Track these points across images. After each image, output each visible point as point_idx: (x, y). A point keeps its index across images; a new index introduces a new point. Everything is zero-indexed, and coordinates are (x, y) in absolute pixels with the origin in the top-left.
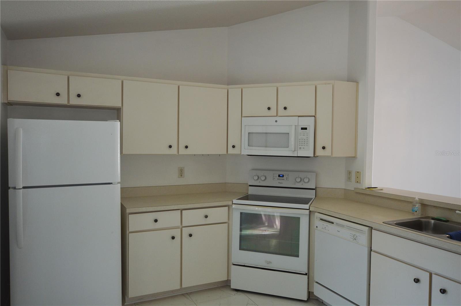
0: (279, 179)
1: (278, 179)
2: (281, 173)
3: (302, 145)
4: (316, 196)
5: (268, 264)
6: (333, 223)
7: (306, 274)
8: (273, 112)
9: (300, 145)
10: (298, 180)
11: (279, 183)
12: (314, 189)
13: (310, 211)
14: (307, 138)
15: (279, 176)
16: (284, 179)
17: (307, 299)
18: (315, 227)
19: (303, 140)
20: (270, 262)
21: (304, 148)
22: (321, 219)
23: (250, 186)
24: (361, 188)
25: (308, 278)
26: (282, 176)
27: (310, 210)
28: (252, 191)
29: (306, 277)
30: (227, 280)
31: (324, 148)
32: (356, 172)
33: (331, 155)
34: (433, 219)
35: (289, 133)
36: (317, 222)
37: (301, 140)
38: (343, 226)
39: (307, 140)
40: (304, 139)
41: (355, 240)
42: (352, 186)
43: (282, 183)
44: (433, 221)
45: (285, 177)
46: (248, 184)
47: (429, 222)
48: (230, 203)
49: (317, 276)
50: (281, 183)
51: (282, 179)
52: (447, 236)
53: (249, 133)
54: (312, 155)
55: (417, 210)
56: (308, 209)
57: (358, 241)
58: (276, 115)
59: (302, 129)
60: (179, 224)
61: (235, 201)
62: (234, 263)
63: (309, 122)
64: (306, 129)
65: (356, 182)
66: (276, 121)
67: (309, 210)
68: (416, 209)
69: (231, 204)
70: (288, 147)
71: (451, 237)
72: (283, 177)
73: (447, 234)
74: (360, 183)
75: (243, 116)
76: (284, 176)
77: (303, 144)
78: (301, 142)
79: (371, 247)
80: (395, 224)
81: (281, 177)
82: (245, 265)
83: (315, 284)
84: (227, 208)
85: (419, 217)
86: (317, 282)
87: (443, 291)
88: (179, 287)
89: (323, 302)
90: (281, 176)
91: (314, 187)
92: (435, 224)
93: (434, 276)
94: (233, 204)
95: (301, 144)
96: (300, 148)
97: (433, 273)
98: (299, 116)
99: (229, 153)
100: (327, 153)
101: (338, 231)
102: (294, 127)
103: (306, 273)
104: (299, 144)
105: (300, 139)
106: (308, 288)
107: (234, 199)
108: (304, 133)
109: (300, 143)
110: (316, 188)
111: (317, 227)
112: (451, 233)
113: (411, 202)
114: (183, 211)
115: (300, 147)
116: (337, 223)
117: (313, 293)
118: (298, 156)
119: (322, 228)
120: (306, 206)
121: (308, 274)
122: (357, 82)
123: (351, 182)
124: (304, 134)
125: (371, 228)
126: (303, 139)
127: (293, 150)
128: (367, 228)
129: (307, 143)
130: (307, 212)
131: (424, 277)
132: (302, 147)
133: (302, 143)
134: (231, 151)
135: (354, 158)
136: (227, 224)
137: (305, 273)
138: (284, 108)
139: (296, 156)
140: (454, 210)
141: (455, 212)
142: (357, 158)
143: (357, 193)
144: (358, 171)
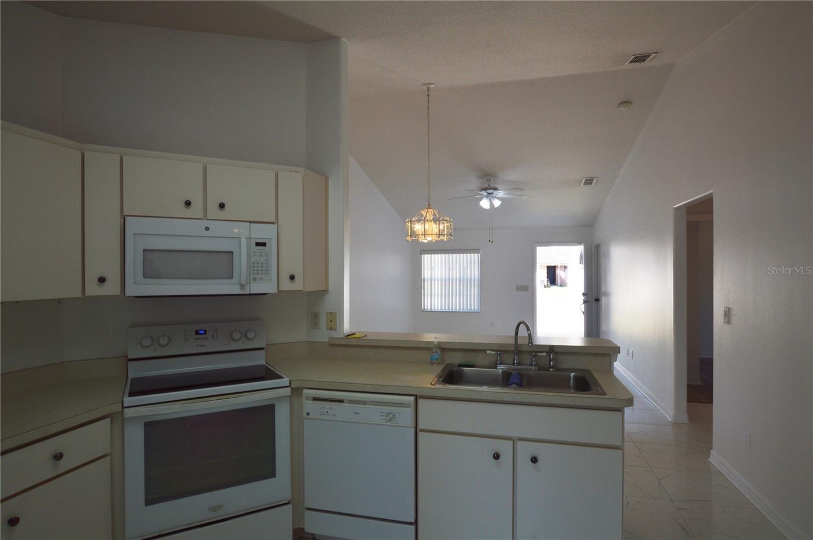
0: (198, 339)
1: (195, 339)
2: (200, 327)
3: (258, 274)
6: (341, 401)
7: (289, 502)
8: (196, 209)
9: (254, 274)
11: (198, 346)
12: (261, 349)
13: (292, 389)
14: (267, 260)
15: (197, 333)
16: (207, 338)
18: (305, 415)
19: (260, 265)
20: (220, 507)
21: (261, 279)
22: (315, 399)
23: (130, 360)
24: (337, 336)
25: (294, 508)
26: (202, 332)
27: (292, 387)
29: (289, 507)
31: (292, 278)
33: (303, 289)
35: (232, 252)
36: (307, 406)
37: (256, 265)
38: (364, 403)
39: (267, 263)
40: (262, 263)
43: (205, 346)
45: (208, 335)
48: (117, 408)
50: (202, 346)
51: (204, 338)
53: (144, 250)
54: (274, 290)
55: (439, 358)
56: (288, 385)
57: (396, 422)
58: (203, 217)
59: (258, 244)
61: (127, 401)
63: (268, 234)
64: (264, 244)
65: (328, 329)
66: (207, 229)
67: (290, 388)
68: (437, 356)
69: (120, 409)
70: (232, 278)
72: (205, 333)
74: (335, 329)
75: (128, 214)
76: (207, 333)
77: (260, 272)
78: (256, 268)
79: (417, 427)
81: (201, 334)
83: (307, 513)
85: (443, 366)
86: (310, 509)
87: (534, 460)
90: (200, 332)
91: (264, 346)
93: (518, 443)
94: (123, 407)
95: (256, 272)
96: (255, 279)
97: (516, 439)
98: (250, 222)
99: (87, 293)
100: (297, 285)
101: (355, 413)
102: (243, 240)
103: (289, 500)
104: (252, 272)
105: (254, 263)
107: (124, 396)
108: (261, 251)
109: (254, 270)
111: (308, 414)
115: (254, 276)
116: (350, 400)
117: (303, 529)
118: (251, 293)
119: (321, 414)
121: (293, 501)
122: (325, 175)
123: (320, 329)
124: (261, 254)
125: (416, 396)
126: (260, 262)
127: (243, 283)
128: (409, 398)
129: (267, 270)
130: (287, 392)
131: (505, 448)
132: (258, 277)
133: (258, 270)
134: (93, 289)
135: (325, 291)
136: (110, 457)
137: (287, 501)
138: (220, 204)
139: (248, 293)
140: (484, 351)
141: (486, 353)
142: (328, 291)
143: (332, 345)
144: (331, 311)
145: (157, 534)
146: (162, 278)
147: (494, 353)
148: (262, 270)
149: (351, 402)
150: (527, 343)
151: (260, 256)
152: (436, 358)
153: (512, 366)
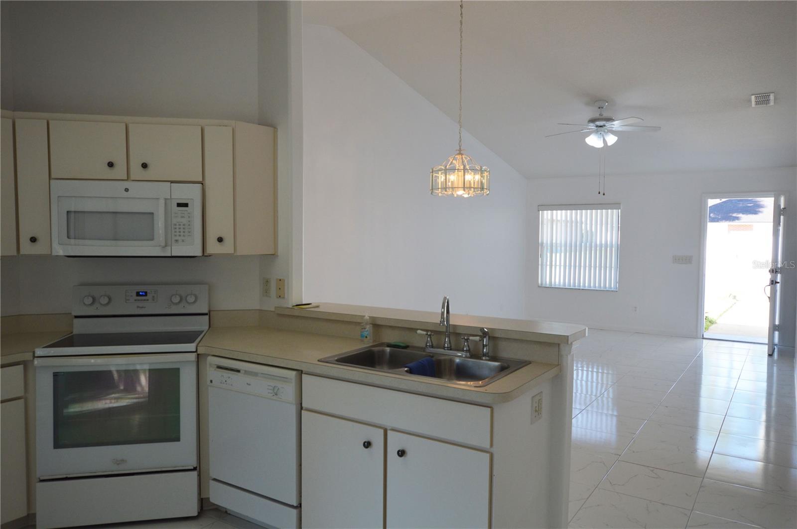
0: (139, 300)
1: (136, 300)
2: (141, 289)
3: (180, 235)
4: (210, 327)
5: (118, 464)
6: (238, 371)
7: (195, 469)
8: (120, 171)
9: (176, 235)
10: (176, 299)
11: (138, 307)
12: (206, 314)
13: (198, 355)
14: (189, 221)
15: (138, 294)
16: (148, 300)
17: (199, 513)
18: (209, 382)
19: (182, 227)
20: (123, 461)
21: (183, 241)
22: (219, 367)
23: (76, 317)
24: (286, 306)
25: (199, 475)
26: (143, 294)
27: (198, 353)
28: (80, 327)
29: (194, 474)
30: (28, 515)
31: (220, 240)
32: (277, 279)
33: (233, 252)
34: (389, 345)
35: (152, 214)
36: (211, 373)
37: (178, 227)
38: (255, 374)
39: (189, 225)
40: (184, 225)
41: (276, 394)
42: (271, 304)
43: (145, 307)
44: (388, 349)
45: (149, 297)
46: (71, 314)
47: (383, 352)
48: (28, 356)
49: (216, 469)
50: (142, 307)
51: (145, 300)
52: (406, 369)
53: (68, 212)
54: (198, 253)
55: (368, 335)
56: (194, 350)
57: (280, 397)
58: (126, 179)
59: (179, 205)
61: (39, 352)
62: (42, 478)
63: (191, 193)
64: (186, 205)
65: (277, 297)
66: (127, 190)
67: (196, 353)
68: (366, 333)
69: (32, 359)
70: (152, 239)
71: (411, 371)
72: (146, 295)
73: (406, 367)
74: (284, 298)
75: (53, 176)
76: (148, 294)
77: (182, 234)
78: (178, 230)
79: (301, 404)
80: (337, 361)
81: (142, 295)
82: (69, 476)
83: (212, 483)
84: (21, 367)
85: (371, 344)
86: (215, 480)
87: (401, 453)
89: (226, 512)
90: (141, 293)
91: (206, 311)
92: (391, 354)
93: (389, 433)
94: (34, 357)
95: (178, 234)
96: (177, 241)
97: (388, 428)
98: (172, 182)
99: (22, 252)
100: (226, 248)
101: (247, 384)
102: (162, 202)
103: (195, 466)
104: (173, 233)
105: (175, 225)
106: (200, 493)
107: (38, 347)
108: (183, 212)
109: (175, 232)
110: (210, 311)
111: (211, 381)
112: (410, 365)
113: (359, 324)
115: (177, 238)
116: (245, 371)
117: (208, 498)
118: (173, 255)
119: (221, 383)
120: (191, 347)
121: (198, 468)
122: (274, 126)
123: (270, 297)
124: (183, 215)
125: (300, 372)
126: (182, 224)
127: (163, 244)
128: (294, 373)
129: (189, 232)
130: (193, 357)
131: (377, 437)
132: (179, 238)
133: (180, 232)
134: (27, 248)
135: (274, 256)
136: (22, 401)
137: (192, 468)
138: (143, 164)
139: (170, 255)
140: (414, 330)
141: (416, 332)
142: (278, 256)
143: (280, 315)
144: (279, 278)
145: (65, 476)
146: (85, 239)
147: (425, 333)
148: (184, 232)
149: (246, 372)
151: (182, 217)
152: (366, 335)
153: (443, 350)
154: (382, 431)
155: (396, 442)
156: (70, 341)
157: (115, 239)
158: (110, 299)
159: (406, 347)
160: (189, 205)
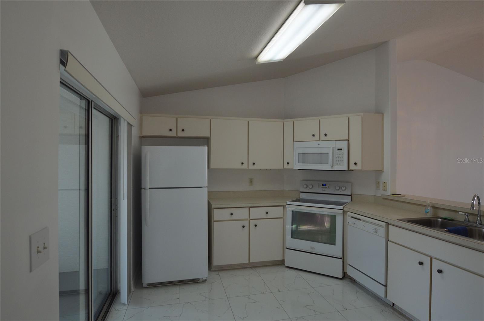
0: (323, 187)
1: (322, 187)
2: (325, 183)
4: (351, 201)
5: (312, 249)
6: (360, 220)
7: (341, 258)
8: (316, 137)
9: (337, 162)
10: (338, 188)
11: (323, 190)
12: (350, 195)
13: (344, 211)
14: (342, 156)
15: (323, 185)
17: (342, 277)
18: (348, 223)
20: (315, 248)
21: (340, 164)
22: (352, 217)
23: (301, 192)
24: (387, 194)
25: (343, 262)
26: (325, 185)
27: (344, 210)
28: (303, 196)
29: (341, 260)
30: (283, 260)
31: (355, 164)
32: (383, 182)
33: (361, 169)
34: (441, 218)
35: (328, 153)
36: (349, 219)
37: (338, 158)
38: (367, 222)
39: (342, 158)
40: (340, 158)
41: (376, 232)
42: (380, 193)
43: (325, 190)
44: (440, 220)
45: (327, 186)
46: (299, 191)
47: (437, 221)
48: (284, 204)
49: (350, 260)
51: (325, 188)
52: (445, 230)
53: (299, 153)
54: (346, 169)
55: (429, 211)
57: (378, 234)
58: (319, 140)
59: (338, 150)
60: (248, 217)
61: (288, 203)
62: (287, 248)
63: (343, 145)
64: (341, 149)
65: (383, 190)
66: (319, 144)
67: (343, 210)
69: (285, 205)
70: (328, 163)
71: (450, 231)
72: (326, 186)
73: (446, 229)
74: (386, 191)
75: (294, 141)
77: (339, 161)
78: (338, 160)
79: (388, 238)
80: (407, 221)
81: (325, 186)
82: (296, 249)
83: (348, 265)
84: (282, 207)
85: (432, 216)
86: (350, 265)
87: (440, 271)
88: (248, 262)
89: (354, 281)
91: (350, 194)
92: (442, 222)
93: (433, 259)
94: (286, 204)
95: (338, 161)
96: (337, 164)
97: (433, 257)
98: (336, 140)
99: (285, 168)
100: (359, 167)
101: (364, 226)
102: (332, 148)
103: (341, 257)
104: (336, 161)
105: (337, 158)
106: (343, 269)
107: (287, 201)
108: (340, 152)
109: (337, 160)
110: (352, 194)
111: (349, 223)
112: (449, 228)
113: (424, 206)
114: (250, 208)
115: (337, 163)
116: (363, 220)
117: (347, 273)
118: (336, 170)
119: (353, 224)
120: (341, 207)
121: (343, 259)
122: (383, 114)
123: (380, 190)
125: (388, 224)
127: (332, 165)
128: (385, 223)
129: (342, 160)
130: (341, 211)
131: (427, 261)
132: (339, 163)
134: (286, 167)
135: (381, 171)
136: (282, 219)
137: (340, 258)
138: (325, 134)
139: (334, 170)
141: (458, 213)
142: (383, 172)
143: (384, 198)
144: (384, 182)
146: (308, 163)
147: (464, 214)
149: (363, 221)
150: (470, 208)
151: (340, 154)
152: (428, 212)
153: (475, 224)
154: (429, 258)
155: (437, 265)
156: (299, 200)
157: (321, 163)
158: (313, 186)
159: (452, 220)
160: (342, 149)
